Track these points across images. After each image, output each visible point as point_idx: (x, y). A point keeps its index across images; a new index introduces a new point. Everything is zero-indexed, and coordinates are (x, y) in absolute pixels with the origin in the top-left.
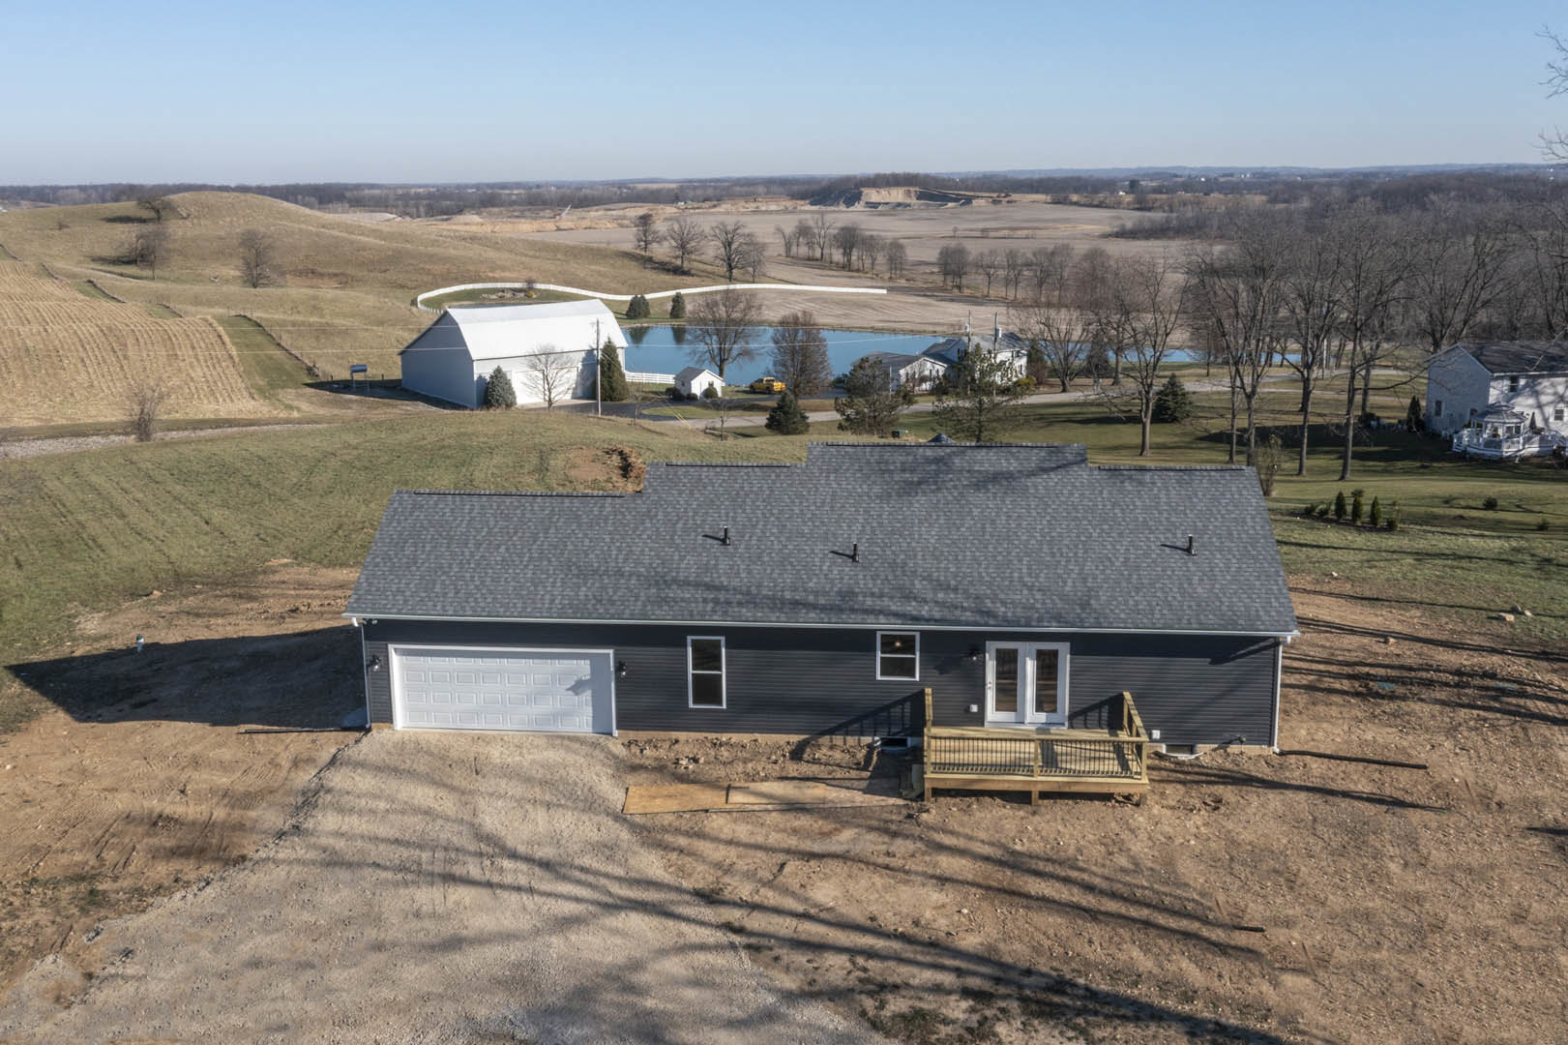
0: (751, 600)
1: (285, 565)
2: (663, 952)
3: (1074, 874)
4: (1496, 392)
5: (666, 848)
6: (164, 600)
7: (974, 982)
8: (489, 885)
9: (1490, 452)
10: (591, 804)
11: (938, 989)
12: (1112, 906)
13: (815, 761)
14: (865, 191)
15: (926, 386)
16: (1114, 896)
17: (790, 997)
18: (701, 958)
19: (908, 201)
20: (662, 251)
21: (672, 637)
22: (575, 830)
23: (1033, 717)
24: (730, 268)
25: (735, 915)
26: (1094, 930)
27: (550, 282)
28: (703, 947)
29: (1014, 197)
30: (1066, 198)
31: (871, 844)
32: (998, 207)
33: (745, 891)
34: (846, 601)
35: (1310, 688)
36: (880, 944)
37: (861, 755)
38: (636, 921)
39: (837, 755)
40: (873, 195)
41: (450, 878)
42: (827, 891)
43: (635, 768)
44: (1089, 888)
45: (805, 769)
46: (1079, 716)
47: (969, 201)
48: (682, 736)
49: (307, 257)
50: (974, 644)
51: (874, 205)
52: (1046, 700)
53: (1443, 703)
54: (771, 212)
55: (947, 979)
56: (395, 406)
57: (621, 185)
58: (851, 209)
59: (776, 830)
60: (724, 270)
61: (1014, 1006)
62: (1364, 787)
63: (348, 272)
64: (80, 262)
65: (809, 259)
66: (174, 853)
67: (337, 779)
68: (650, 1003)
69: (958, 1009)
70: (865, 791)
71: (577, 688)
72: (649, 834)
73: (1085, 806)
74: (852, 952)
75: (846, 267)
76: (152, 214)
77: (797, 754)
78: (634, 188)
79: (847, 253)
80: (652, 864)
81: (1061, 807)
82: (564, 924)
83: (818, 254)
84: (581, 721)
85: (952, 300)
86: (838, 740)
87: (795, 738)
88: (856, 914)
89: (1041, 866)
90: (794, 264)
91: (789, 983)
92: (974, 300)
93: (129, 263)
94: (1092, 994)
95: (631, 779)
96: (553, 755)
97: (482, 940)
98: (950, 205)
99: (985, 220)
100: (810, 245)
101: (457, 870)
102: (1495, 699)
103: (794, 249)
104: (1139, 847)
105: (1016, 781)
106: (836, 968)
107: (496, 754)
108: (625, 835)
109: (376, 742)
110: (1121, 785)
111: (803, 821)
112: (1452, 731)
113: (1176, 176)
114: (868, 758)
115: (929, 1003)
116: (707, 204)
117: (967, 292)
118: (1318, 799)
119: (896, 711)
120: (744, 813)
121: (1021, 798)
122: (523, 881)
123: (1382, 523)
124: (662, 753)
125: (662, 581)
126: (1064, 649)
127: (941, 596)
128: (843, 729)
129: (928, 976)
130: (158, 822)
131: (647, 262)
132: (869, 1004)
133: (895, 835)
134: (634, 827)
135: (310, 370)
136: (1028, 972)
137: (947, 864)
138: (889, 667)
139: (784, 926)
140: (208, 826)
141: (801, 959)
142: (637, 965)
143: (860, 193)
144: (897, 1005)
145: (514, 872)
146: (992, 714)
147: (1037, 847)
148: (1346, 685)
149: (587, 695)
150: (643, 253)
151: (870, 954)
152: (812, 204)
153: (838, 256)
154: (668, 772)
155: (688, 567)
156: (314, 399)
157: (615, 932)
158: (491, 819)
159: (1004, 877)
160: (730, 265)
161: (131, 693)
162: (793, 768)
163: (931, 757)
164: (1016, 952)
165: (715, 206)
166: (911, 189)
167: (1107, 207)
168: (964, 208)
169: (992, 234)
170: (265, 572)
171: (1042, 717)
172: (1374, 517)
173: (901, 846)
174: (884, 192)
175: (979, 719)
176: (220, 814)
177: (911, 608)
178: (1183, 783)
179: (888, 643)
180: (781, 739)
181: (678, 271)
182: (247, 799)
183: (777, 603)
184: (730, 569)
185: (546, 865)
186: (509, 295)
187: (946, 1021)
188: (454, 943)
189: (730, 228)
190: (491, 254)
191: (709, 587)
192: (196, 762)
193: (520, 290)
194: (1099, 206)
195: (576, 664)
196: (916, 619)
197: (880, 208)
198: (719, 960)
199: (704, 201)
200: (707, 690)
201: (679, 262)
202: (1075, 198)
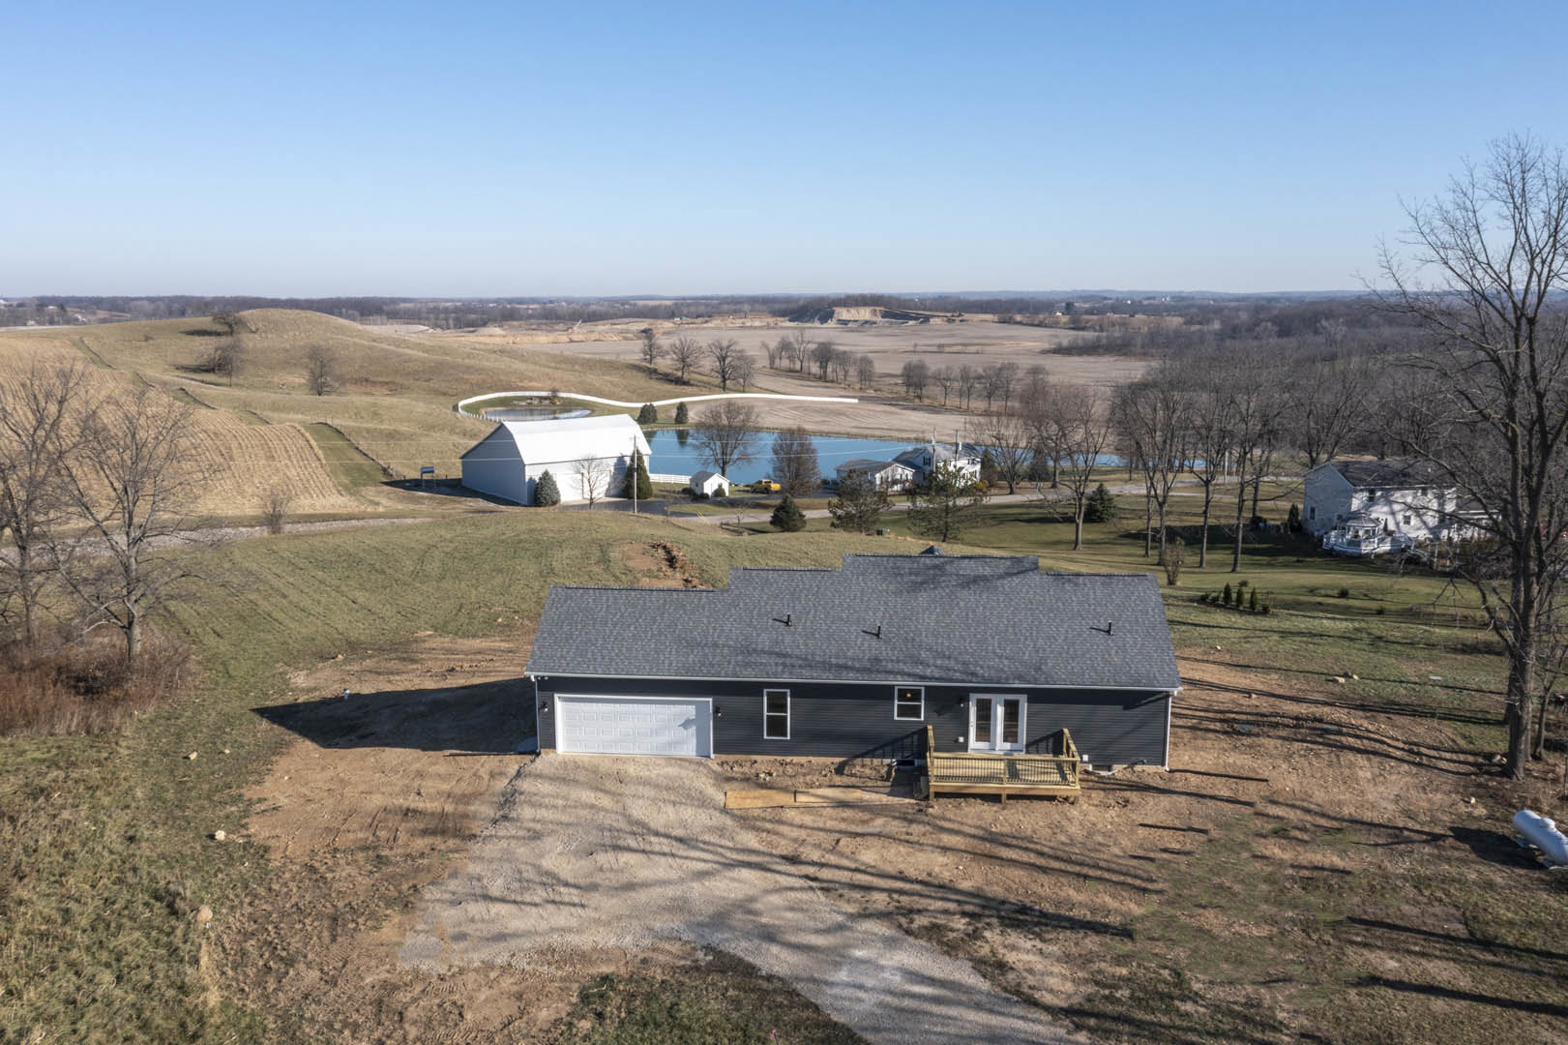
0: (808, 663)
1: (430, 636)
2: (767, 892)
3: (1032, 846)
4: (1357, 502)
5: (757, 829)
6: (346, 661)
7: (969, 908)
8: (644, 851)
9: (1351, 550)
10: (703, 802)
11: (946, 912)
12: (1056, 865)
13: (852, 775)
14: (837, 310)
15: (897, 488)
16: (1057, 858)
17: (852, 917)
18: (792, 895)
19: (874, 319)
20: (665, 364)
21: (753, 689)
22: (696, 819)
23: (1002, 746)
24: (724, 380)
25: (811, 870)
26: (1043, 878)
27: (570, 392)
28: (792, 889)
29: (966, 316)
30: (1010, 318)
31: (895, 827)
32: (952, 325)
33: (815, 856)
34: (875, 665)
35: (1193, 728)
36: (907, 886)
37: (884, 771)
38: (745, 873)
39: (867, 771)
40: (844, 314)
41: (617, 848)
42: (869, 856)
43: (729, 779)
44: (1041, 854)
45: (846, 780)
46: (1032, 745)
47: (927, 319)
48: (759, 758)
49: (361, 367)
50: (961, 696)
51: (845, 322)
52: (1010, 735)
53: (1284, 739)
54: (756, 328)
55: (952, 906)
56: (460, 502)
57: (624, 301)
58: (825, 325)
59: (831, 819)
60: (718, 381)
61: (994, 921)
62: (1225, 793)
63: (397, 381)
64: (166, 370)
65: (791, 371)
66: (425, 832)
67: (525, 785)
68: (764, 920)
69: (960, 924)
70: (889, 794)
71: (686, 724)
72: (745, 821)
73: (1037, 804)
74: (890, 891)
75: (822, 378)
76: (226, 328)
77: (840, 770)
78: (635, 305)
79: (823, 367)
80: (750, 840)
81: (1021, 805)
82: (701, 875)
83: (798, 367)
84: (689, 750)
85: (914, 409)
86: (867, 761)
87: (838, 760)
88: (890, 869)
89: (1009, 841)
90: (778, 375)
91: (851, 909)
92: (933, 409)
93: (207, 371)
94: (1043, 914)
95: (727, 787)
96: (672, 771)
97: (645, 885)
98: (911, 323)
99: (943, 337)
100: (791, 358)
101: (621, 843)
103: (777, 361)
104: (1074, 829)
105: (991, 787)
106: (880, 900)
107: (631, 770)
108: (729, 822)
109: (545, 761)
110: (1062, 790)
111: (848, 813)
112: (1288, 757)
113: (1106, 298)
114: (889, 773)
115: (941, 920)
116: (700, 320)
117: (927, 402)
118: (1193, 800)
119: (907, 741)
120: (808, 809)
121: (994, 798)
122: (666, 849)
123: (1259, 608)
124: (746, 769)
125: (748, 650)
126: (1023, 700)
127: (939, 662)
128: (870, 754)
129: (939, 905)
130: (407, 813)
131: (652, 373)
132: (903, 921)
133: (911, 821)
134: (733, 816)
135: (385, 471)
136: (1003, 902)
137: (947, 839)
138: (903, 711)
139: (844, 876)
140: (443, 815)
141: (857, 895)
142: (752, 899)
143: (833, 312)
144: (920, 921)
145: (664, 845)
146: (973, 743)
147: (1006, 829)
148: (1218, 726)
149: (693, 730)
150: (648, 365)
151: (901, 892)
152: (790, 321)
153: (815, 368)
154: (753, 782)
155: (764, 641)
156: (392, 496)
157: (734, 880)
158: (639, 810)
159: (987, 847)
160: (724, 377)
161: (352, 729)
162: (837, 780)
163: (933, 772)
164: (996, 891)
165: (706, 322)
166: (878, 308)
167: (1046, 326)
168: (923, 326)
169: (947, 349)
170: (416, 641)
171: (1008, 746)
172: (1253, 604)
173: (916, 828)
174: (853, 311)
175: (965, 747)
176: (449, 808)
177: (920, 669)
178: (1104, 790)
179: (902, 694)
180: (828, 760)
181: (679, 381)
182: (466, 798)
183: (827, 666)
184: (792, 641)
185: (680, 840)
186: (536, 402)
187: (952, 930)
188: (630, 887)
189: (725, 344)
190: (518, 365)
191: (779, 655)
192: (420, 774)
193: (546, 398)
194: (1040, 325)
195: (685, 709)
196: (923, 678)
197: (850, 325)
198: (805, 896)
199: (698, 317)
200: (777, 726)
201: (679, 374)
202: (1018, 318)
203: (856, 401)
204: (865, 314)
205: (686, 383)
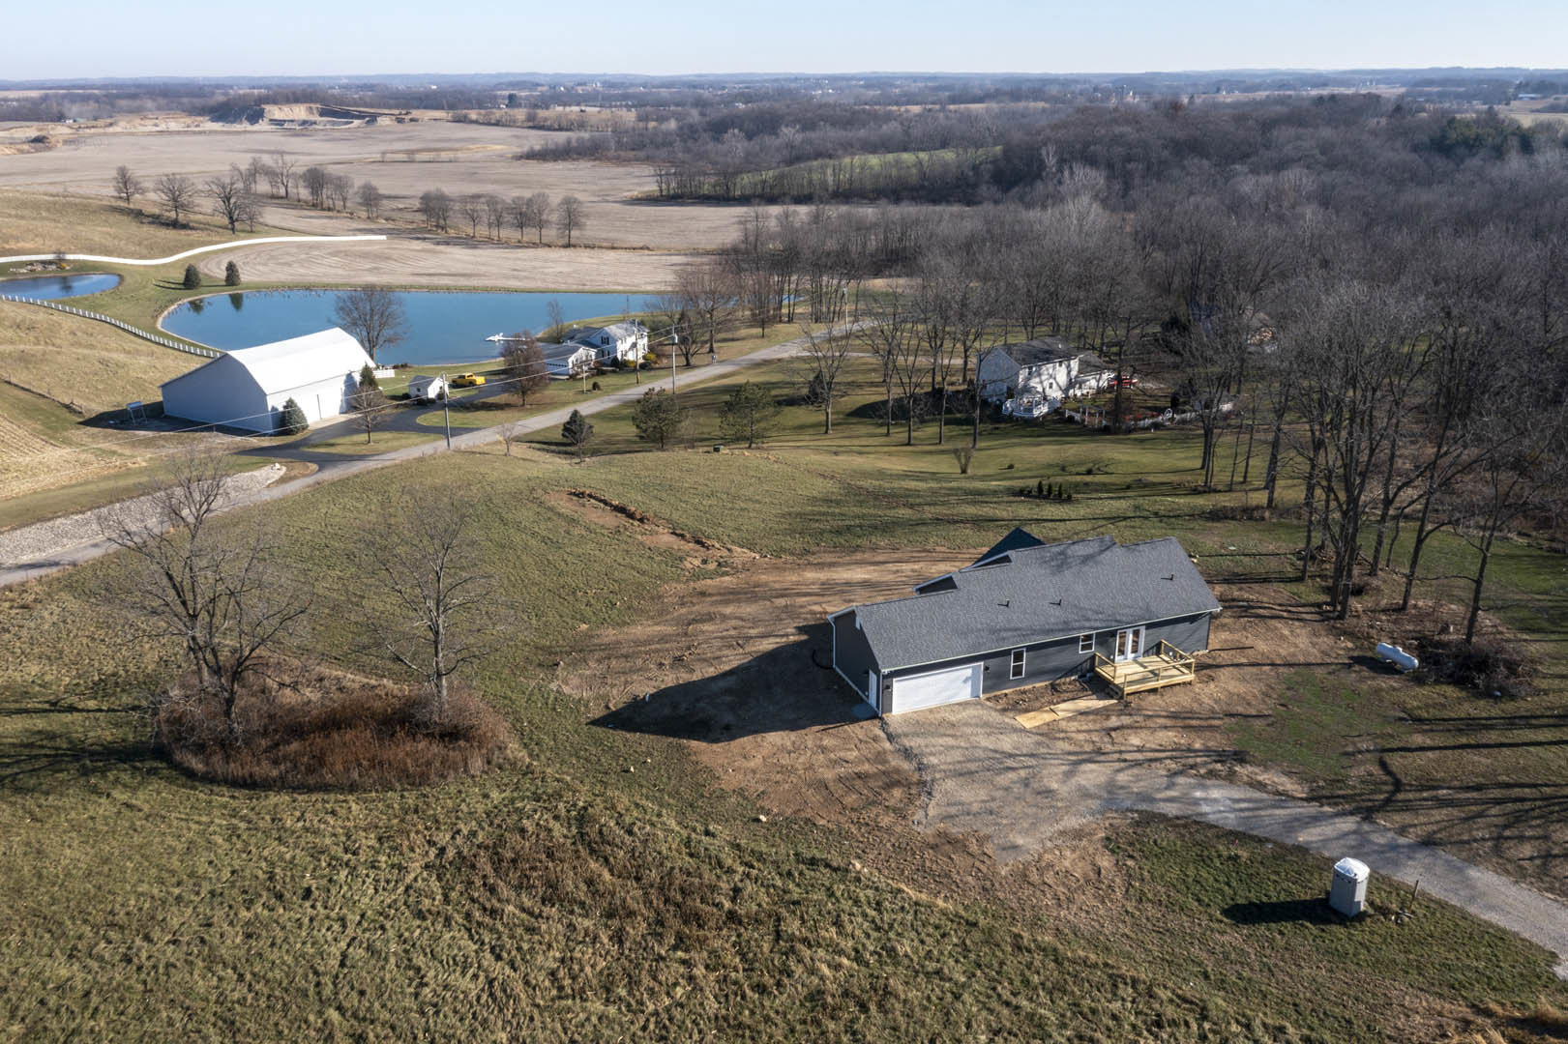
14: (267, 108)
19: (312, 118)
24: (232, 221)
30: (466, 117)
32: (400, 127)
40: (276, 112)
47: (372, 118)
51: (279, 123)
54: (178, 133)
58: (256, 127)
60: (226, 221)
65: (273, 197)
79: (316, 193)
83: (282, 192)
90: (263, 204)
92: (470, 242)
99: (392, 141)
100: (273, 183)
116: (101, 122)
117: (452, 232)
143: (263, 110)
153: (304, 193)
160: (231, 218)
165: (111, 125)
166: (313, 106)
168: (374, 128)
169: (419, 157)
174: (286, 109)
181: (173, 225)
186: (39, 269)
193: (49, 263)
197: (286, 126)
199: (96, 119)
201: (173, 215)
203: (384, 237)
204: (300, 112)
205: (185, 227)
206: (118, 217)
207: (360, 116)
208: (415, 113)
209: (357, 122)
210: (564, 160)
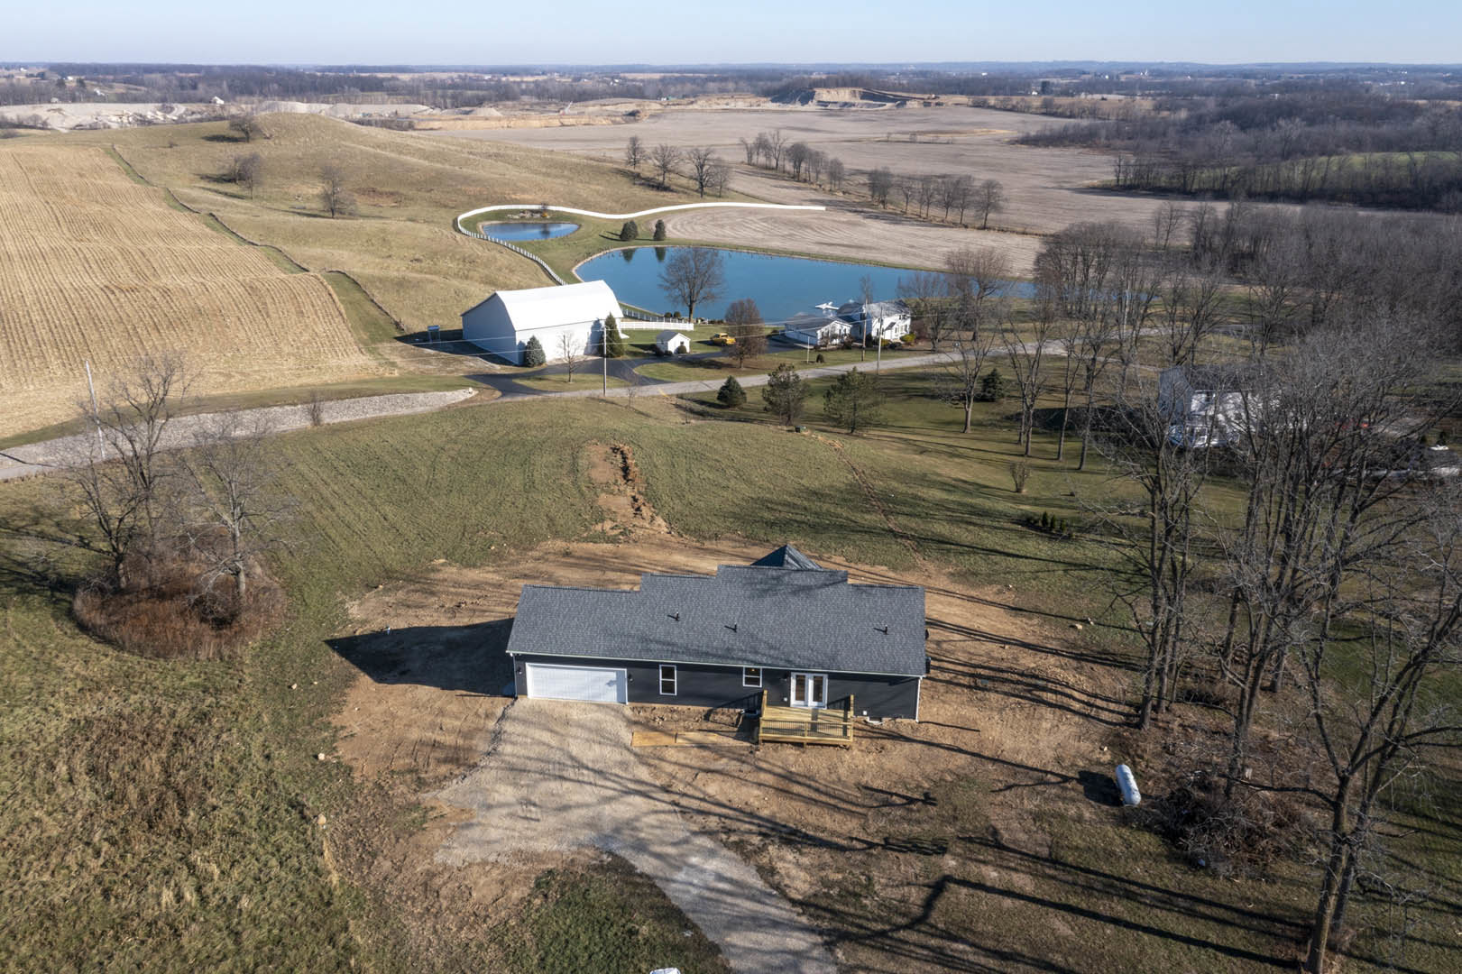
0: (687, 651)
1: (443, 565)
2: (646, 814)
3: (813, 784)
4: (1196, 402)
5: (650, 765)
6: (386, 592)
7: (764, 830)
8: (579, 781)
10: (618, 744)
11: (750, 832)
12: (824, 798)
13: (715, 722)
14: (818, 91)
16: (826, 794)
17: (695, 833)
18: (662, 817)
19: (853, 101)
20: (648, 168)
21: (654, 666)
22: (610, 755)
23: (812, 704)
25: (676, 798)
26: (815, 809)
27: (559, 204)
28: (663, 812)
30: (984, 101)
31: (733, 766)
32: (928, 110)
33: (680, 787)
34: (729, 651)
35: (949, 682)
36: (731, 813)
37: (735, 718)
38: (638, 800)
39: (725, 718)
40: (824, 94)
41: (562, 778)
42: (714, 788)
43: (636, 723)
44: (817, 790)
45: (711, 725)
46: (831, 704)
47: (903, 103)
48: (657, 706)
50: (787, 674)
51: (824, 104)
52: (817, 697)
53: (1006, 694)
54: (738, 111)
55: (754, 828)
57: (612, 73)
58: (806, 108)
59: (695, 758)
61: (777, 841)
62: (948, 742)
63: (402, 190)
65: (767, 168)
66: (446, 761)
67: (508, 726)
68: (642, 835)
69: (756, 840)
70: (736, 738)
71: (610, 683)
72: (641, 759)
73: (826, 749)
74: (720, 816)
75: (795, 177)
77: (707, 718)
78: (625, 79)
79: (797, 167)
80: (643, 773)
81: (815, 750)
82: (608, 800)
83: (774, 163)
84: (611, 696)
85: (877, 218)
86: (725, 710)
87: (706, 709)
88: (723, 800)
89: (800, 779)
90: (755, 174)
91: (695, 828)
92: (893, 218)
94: (806, 836)
95: (635, 728)
96: (600, 715)
97: (579, 806)
99: (915, 123)
100: (767, 156)
101: (565, 774)
102: (1029, 691)
103: (755, 157)
104: (842, 771)
105: (797, 738)
106: (713, 822)
107: (575, 715)
108: (632, 758)
109: (522, 702)
110: (842, 741)
111: (706, 753)
112: (1001, 710)
113: (1084, 73)
114: (738, 720)
115: (746, 837)
116: (686, 100)
117: (889, 209)
118: (925, 747)
119: (751, 700)
120: (682, 748)
121: (799, 745)
122: (592, 780)
123: (1065, 532)
124: (648, 714)
125: (645, 640)
126: (825, 676)
127: (772, 652)
128: (729, 705)
129: (747, 826)
130: (434, 745)
131: (635, 177)
132: (724, 837)
133: (743, 762)
134: (636, 755)
135: (396, 324)
136: (785, 826)
137: (764, 777)
138: (748, 681)
139: (695, 804)
140: (457, 748)
141: (700, 819)
142: (637, 819)
143: (814, 93)
144: (734, 838)
145: (587, 776)
146: (793, 701)
147: (801, 770)
148: (965, 681)
149: (615, 687)
150: (632, 169)
151: (726, 817)
152: (773, 101)
153: (789, 167)
154: (648, 726)
155: (660, 633)
157: (629, 804)
158: (575, 749)
159: (783, 784)
160: (701, 184)
161: (395, 665)
162: (706, 725)
163: (763, 724)
164: (782, 817)
165: (692, 103)
166: (857, 90)
169: (919, 138)
170: (433, 571)
171: (816, 704)
172: (1061, 528)
173: (745, 767)
174: (833, 92)
175: (788, 704)
176: (460, 742)
177: (758, 658)
178: (871, 738)
179: (748, 671)
180: (701, 709)
181: (661, 187)
182: (470, 734)
183: (698, 654)
184: (679, 635)
185: (600, 773)
186: (528, 216)
187: (751, 844)
188: (566, 808)
189: (703, 153)
190: (512, 172)
191: (669, 644)
192: (442, 712)
193: (537, 212)
194: (1013, 109)
195: (611, 674)
196: (760, 664)
197: (829, 107)
198: (670, 818)
199: (684, 96)
200: (668, 687)
201: (661, 179)
202: (992, 100)
203: (823, 208)
204: (844, 95)
205: (667, 189)
206: (619, 177)
207: (893, 101)
208: (943, 98)
209: (889, 105)
210: (1056, 146)
